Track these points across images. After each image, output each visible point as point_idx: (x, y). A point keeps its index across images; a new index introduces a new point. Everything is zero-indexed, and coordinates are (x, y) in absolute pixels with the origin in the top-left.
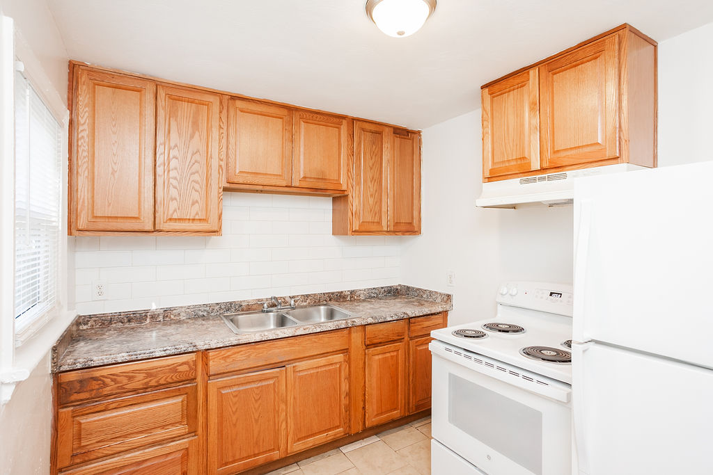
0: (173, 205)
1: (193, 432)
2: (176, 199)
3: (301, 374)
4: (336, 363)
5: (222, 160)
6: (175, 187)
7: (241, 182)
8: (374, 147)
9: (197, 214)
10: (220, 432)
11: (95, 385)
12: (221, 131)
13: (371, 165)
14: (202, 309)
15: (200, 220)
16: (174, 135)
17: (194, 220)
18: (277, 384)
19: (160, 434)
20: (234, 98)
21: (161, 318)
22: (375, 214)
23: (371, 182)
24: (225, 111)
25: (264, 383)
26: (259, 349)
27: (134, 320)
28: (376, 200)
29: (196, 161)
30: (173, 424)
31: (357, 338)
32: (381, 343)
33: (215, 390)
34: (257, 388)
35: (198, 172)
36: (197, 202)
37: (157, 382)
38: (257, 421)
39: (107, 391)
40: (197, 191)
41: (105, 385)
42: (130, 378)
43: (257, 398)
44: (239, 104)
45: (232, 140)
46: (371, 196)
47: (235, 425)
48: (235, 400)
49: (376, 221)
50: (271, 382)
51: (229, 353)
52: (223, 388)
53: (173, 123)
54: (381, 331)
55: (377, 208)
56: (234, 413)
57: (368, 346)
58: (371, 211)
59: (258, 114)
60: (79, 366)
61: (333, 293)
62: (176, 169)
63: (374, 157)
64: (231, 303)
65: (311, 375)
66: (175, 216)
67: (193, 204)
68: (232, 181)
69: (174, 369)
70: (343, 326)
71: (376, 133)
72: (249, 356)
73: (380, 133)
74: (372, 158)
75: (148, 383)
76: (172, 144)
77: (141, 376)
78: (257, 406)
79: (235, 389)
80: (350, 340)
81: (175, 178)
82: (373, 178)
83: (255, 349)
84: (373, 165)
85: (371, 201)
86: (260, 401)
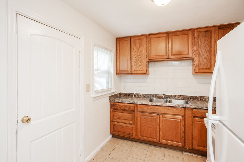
0: (135, 67)
1: (134, 124)
2: (136, 65)
3: (165, 119)
4: (179, 119)
5: (147, 53)
6: (135, 62)
7: (152, 59)
8: (206, 37)
9: (141, 69)
10: (140, 127)
11: (116, 106)
12: (147, 45)
13: (204, 45)
14: (146, 95)
15: (141, 70)
16: (135, 49)
17: (140, 70)
18: (156, 119)
19: (127, 122)
20: (150, 35)
21: (136, 96)
22: (207, 65)
23: (205, 52)
24: (147, 40)
25: (152, 118)
26: (151, 107)
27: (131, 95)
28: (207, 59)
29: (140, 55)
30: (130, 120)
31: (188, 113)
32: (200, 117)
33: (139, 115)
34: (150, 118)
35: (140, 58)
36: (141, 65)
37: (127, 109)
38: (150, 128)
39: (118, 108)
40: (140, 63)
41: (117, 107)
42: (122, 106)
43: (150, 121)
44: (151, 36)
45: (149, 47)
46: (205, 58)
47: (144, 126)
48: (144, 119)
49: (208, 68)
50: (155, 118)
51: (142, 106)
52: (141, 115)
53: (135, 46)
54: (201, 112)
55: (208, 63)
56: (144, 123)
57: (194, 117)
58: (205, 64)
59: (157, 38)
60: (113, 101)
61: (192, 96)
62: (135, 57)
63: (206, 42)
64: (154, 95)
65: (169, 120)
66: (135, 70)
67: (140, 66)
68: (150, 59)
69: (130, 107)
70: (181, 106)
71: (208, 31)
72: (148, 108)
73: (210, 31)
74: (205, 42)
75: (125, 108)
76: (135, 52)
77: (123, 107)
78: (150, 123)
79: (144, 116)
80: (185, 112)
81: (135, 60)
82: (206, 51)
83: (150, 107)
84: (206, 45)
85: (205, 60)
86: (151, 122)
